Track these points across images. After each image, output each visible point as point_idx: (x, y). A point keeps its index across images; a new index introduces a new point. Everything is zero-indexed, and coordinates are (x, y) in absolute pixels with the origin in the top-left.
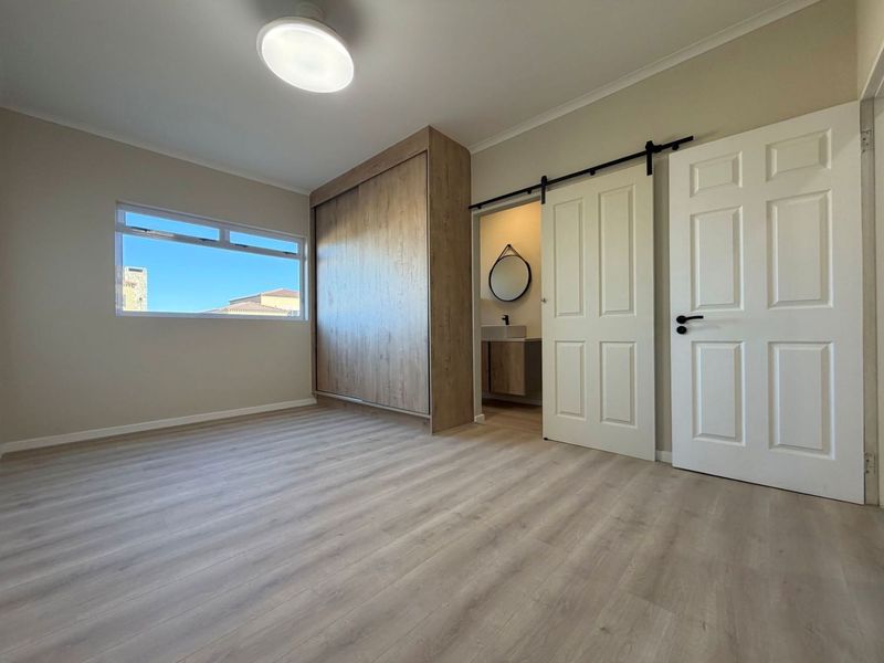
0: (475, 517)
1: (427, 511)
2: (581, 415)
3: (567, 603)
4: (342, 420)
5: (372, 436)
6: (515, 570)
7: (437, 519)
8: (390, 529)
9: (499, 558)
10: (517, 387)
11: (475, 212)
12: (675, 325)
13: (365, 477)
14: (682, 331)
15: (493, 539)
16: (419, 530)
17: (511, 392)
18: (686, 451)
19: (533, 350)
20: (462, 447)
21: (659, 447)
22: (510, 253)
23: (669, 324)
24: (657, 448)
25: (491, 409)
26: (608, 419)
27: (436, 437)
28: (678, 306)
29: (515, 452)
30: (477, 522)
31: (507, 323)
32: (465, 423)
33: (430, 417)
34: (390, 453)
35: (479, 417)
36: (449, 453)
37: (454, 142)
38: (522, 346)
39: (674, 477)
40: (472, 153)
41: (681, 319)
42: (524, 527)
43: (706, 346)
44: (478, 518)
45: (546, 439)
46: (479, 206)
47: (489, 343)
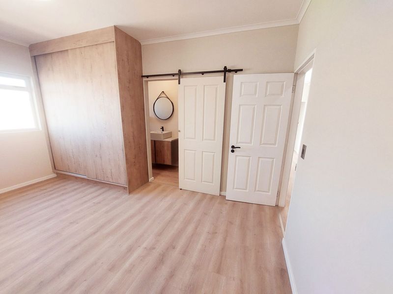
0: (153, 248)
1: (130, 250)
2: (194, 180)
3: (192, 286)
4: (75, 189)
5: (96, 201)
6: (172, 275)
7: (135, 255)
8: (112, 268)
9: (164, 271)
10: (168, 162)
11: (145, 79)
12: (231, 149)
13: (95, 233)
14: (233, 151)
15: (161, 260)
16: (127, 265)
17: (165, 163)
18: (231, 194)
19: (175, 144)
20: (145, 200)
21: (221, 190)
22: (164, 95)
23: (228, 148)
24: (220, 191)
25: (157, 171)
26: (204, 181)
27: (131, 195)
28: (232, 142)
29: (168, 200)
30: (154, 251)
31: (163, 130)
32: (145, 183)
33: (127, 186)
34: (107, 212)
35: (151, 179)
36: (138, 206)
37: (132, 38)
38: (170, 143)
39: (226, 204)
40: (142, 45)
41: (233, 147)
42: (174, 248)
43: (240, 157)
44: (154, 248)
45: (181, 189)
46: (148, 77)
47: (155, 141)
